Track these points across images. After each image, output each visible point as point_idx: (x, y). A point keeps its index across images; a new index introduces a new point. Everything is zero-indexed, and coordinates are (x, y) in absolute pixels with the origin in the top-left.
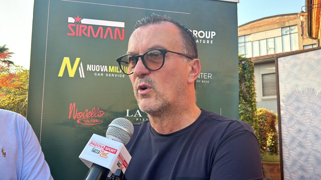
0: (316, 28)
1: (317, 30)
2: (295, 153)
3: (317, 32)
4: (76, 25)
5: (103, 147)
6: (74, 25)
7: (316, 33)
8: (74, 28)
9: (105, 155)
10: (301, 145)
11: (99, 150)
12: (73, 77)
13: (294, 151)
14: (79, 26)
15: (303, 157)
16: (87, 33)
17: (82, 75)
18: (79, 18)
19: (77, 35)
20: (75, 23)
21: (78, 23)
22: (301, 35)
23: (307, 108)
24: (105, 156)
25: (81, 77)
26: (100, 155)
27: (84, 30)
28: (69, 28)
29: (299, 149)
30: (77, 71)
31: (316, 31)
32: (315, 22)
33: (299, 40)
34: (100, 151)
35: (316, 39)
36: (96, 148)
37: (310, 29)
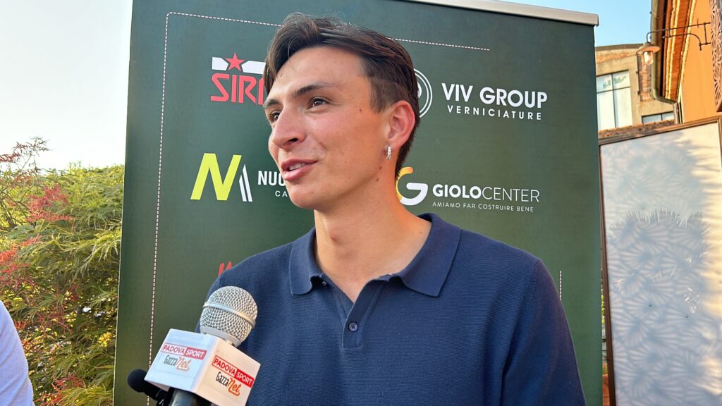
0: (673, 79)
1: (675, 83)
2: (641, 354)
3: (675, 88)
4: (231, 78)
5: (183, 352)
6: (227, 76)
7: (671, 91)
8: (227, 84)
9: (185, 364)
10: (654, 338)
11: (176, 357)
12: (226, 199)
13: (639, 351)
14: (238, 78)
15: (660, 365)
16: (256, 97)
17: (247, 195)
18: (238, 58)
19: (233, 100)
20: (227, 72)
21: (235, 71)
22: (637, 93)
23: (667, 257)
24: (186, 367)
25: (244, 200)
26: (178, 368)
27: (250, 87)
28: (216, 83)
29: (649, 347)
30: (235, 186)
31: (672, 84)
32: (671, 66)
33: (632, 104)
34: (177, 360)
35: (672, 101)
36: (171, 356)
37: (659, 80)
